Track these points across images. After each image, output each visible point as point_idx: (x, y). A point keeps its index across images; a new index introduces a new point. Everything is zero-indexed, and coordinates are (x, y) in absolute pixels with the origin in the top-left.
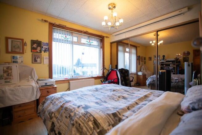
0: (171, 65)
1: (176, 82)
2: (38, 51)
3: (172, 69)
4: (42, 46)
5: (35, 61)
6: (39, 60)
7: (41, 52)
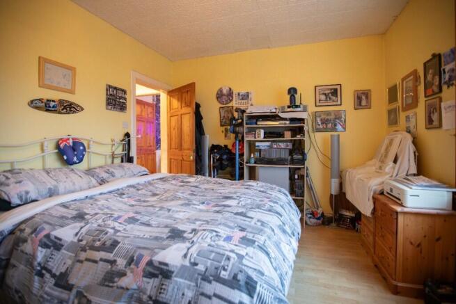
2: (436, 90)
4: (443, 68)
5: (430, 121)
6: (435, 117)
7: (441, 90)
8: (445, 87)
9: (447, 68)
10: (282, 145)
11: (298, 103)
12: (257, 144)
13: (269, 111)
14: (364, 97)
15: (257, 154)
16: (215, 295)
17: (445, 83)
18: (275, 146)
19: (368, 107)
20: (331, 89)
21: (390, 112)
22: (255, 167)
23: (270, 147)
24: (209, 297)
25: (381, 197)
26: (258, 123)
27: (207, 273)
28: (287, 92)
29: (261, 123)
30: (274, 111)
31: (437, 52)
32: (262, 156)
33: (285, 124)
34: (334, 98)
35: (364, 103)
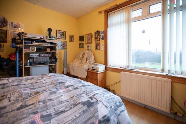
2: (98, 40)
4: (100, 35)
5: (97, 48)
6: (98, 47)
7: (100, 40)
8: (101, 40)
9: (102, 35)
10: (46, 55)
11: (52, 36)
12: (31, 54)
13: (40, 38)
14: (72, 38)
15: (31, 60)
17: (101, 39)
18: (42, 56)
19: (73, 41)
20: (62, 33)
21: (80, 44)
22: (29, 67)
23: (39, 56)
24: (120, 114)
25: (89, 70)
26: (33, 43)
27: (115, 107)
28: (47, 30)
29: (35, 43)
30: (42, 38)
31: (99, 30)
32: (34, 61)
33: (48, 45)
34: (63, 36)
35: (72, 40)
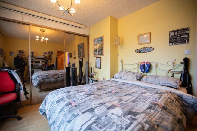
0: (41, 62)
1: (62, 77)
3: (41, 66)
16: (90, 120)
24: (91, 118)
27: (100, 119)
